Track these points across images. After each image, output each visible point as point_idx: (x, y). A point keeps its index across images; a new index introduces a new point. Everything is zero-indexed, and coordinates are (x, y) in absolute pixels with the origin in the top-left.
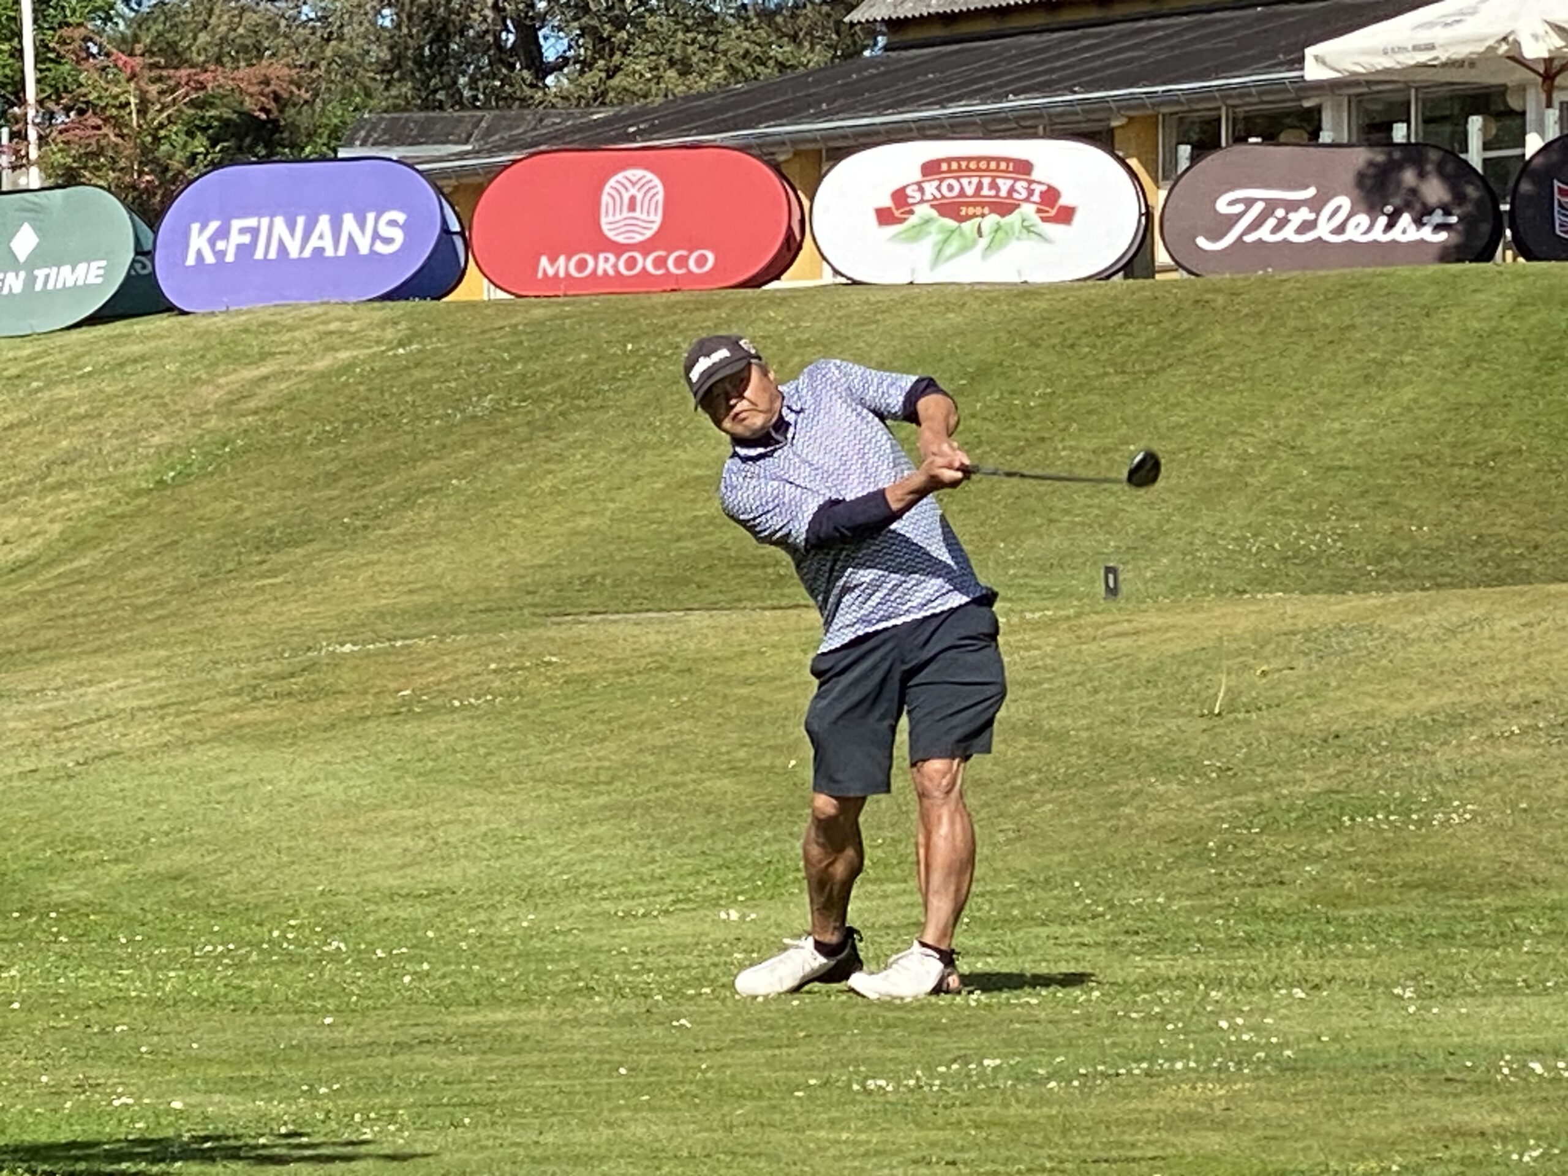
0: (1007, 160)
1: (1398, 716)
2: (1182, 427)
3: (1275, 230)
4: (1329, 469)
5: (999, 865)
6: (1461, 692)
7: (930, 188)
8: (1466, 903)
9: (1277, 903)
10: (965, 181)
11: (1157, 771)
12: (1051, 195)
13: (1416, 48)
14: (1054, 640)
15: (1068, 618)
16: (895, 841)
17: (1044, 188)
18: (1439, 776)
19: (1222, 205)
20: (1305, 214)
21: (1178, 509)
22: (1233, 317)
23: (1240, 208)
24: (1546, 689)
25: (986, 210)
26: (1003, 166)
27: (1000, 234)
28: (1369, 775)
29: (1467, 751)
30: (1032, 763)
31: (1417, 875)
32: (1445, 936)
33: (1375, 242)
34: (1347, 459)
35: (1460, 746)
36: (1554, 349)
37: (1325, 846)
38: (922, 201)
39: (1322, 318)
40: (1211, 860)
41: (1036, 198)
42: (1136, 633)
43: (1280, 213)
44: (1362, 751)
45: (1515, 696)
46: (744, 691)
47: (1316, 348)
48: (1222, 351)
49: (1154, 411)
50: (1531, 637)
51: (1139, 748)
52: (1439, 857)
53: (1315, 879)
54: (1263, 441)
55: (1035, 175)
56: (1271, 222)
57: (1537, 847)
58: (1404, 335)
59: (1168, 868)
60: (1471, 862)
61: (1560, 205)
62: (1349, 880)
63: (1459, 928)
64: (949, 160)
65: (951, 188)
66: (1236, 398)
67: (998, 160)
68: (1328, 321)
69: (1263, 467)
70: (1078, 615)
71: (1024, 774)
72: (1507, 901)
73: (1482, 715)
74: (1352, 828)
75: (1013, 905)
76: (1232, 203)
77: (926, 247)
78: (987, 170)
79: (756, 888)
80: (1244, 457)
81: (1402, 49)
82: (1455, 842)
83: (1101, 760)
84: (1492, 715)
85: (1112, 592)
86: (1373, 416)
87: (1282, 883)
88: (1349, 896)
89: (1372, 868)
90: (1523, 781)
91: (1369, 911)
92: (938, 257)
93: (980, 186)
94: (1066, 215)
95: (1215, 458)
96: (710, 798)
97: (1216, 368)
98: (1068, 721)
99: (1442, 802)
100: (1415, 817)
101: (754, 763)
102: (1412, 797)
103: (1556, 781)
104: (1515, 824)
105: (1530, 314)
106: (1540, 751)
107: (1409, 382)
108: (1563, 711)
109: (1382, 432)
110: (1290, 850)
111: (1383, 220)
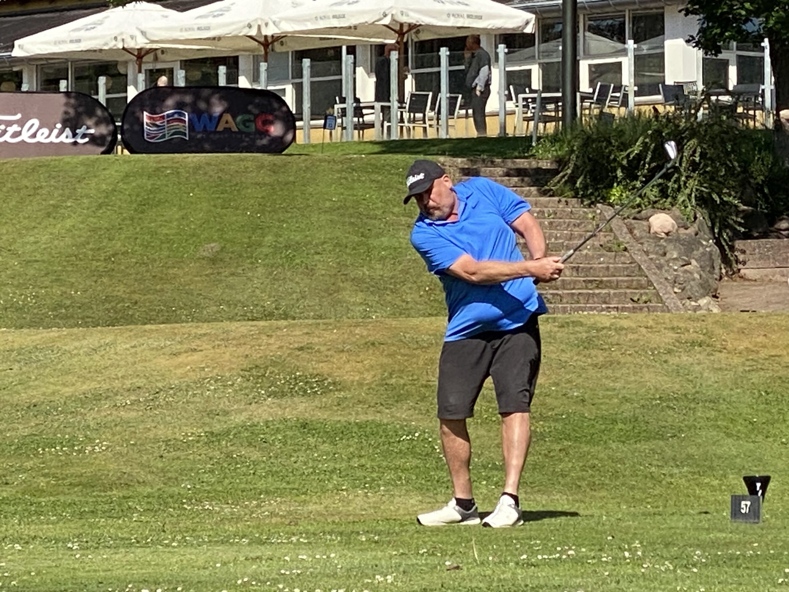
1: (67, 395)
4: (29, 261)
8: (103, 494)
9: (5, 495)
18: (89, 426)
20: (16, 128)
24: (144, 380)
28: (52, 426)
29: (104, 414)
31: (78, 480)
32: (93, 512)
33: (52, 142)
34: (38, 256)
35: (99, 411)
36: (145, 200)
37: (29, 464)
39: (25, 182)
43: (3, 127)
44: (47, 413)
45: (128, 383)
47: (22, 199)
50: (136, 353)
52: (88, 470)
53: (24, 482)
57: (141, 465)
58: (67, 192)
60: (105, 472)
61: (147, 125)
62: (42, 482)
63: (99, 507)
68: (28, 184)
72: (125, 493)
73: (111, 394)
74: (43, 454)
81: (64, 42)
82: (97, 462)
84: (116, 394)
86: (51, 234)
87: (7, 484)
88: (42, 491)
89: (54, 476)
90: (133, 429)
102: (74, 437)
103: (149, 430)
104: (128, 452)
105: (132, 181)
106: (141, 413)
107: (70, 217)
108: (152, 392)
109: (56, 242)
110: (11, 466)
111: (56, 132)
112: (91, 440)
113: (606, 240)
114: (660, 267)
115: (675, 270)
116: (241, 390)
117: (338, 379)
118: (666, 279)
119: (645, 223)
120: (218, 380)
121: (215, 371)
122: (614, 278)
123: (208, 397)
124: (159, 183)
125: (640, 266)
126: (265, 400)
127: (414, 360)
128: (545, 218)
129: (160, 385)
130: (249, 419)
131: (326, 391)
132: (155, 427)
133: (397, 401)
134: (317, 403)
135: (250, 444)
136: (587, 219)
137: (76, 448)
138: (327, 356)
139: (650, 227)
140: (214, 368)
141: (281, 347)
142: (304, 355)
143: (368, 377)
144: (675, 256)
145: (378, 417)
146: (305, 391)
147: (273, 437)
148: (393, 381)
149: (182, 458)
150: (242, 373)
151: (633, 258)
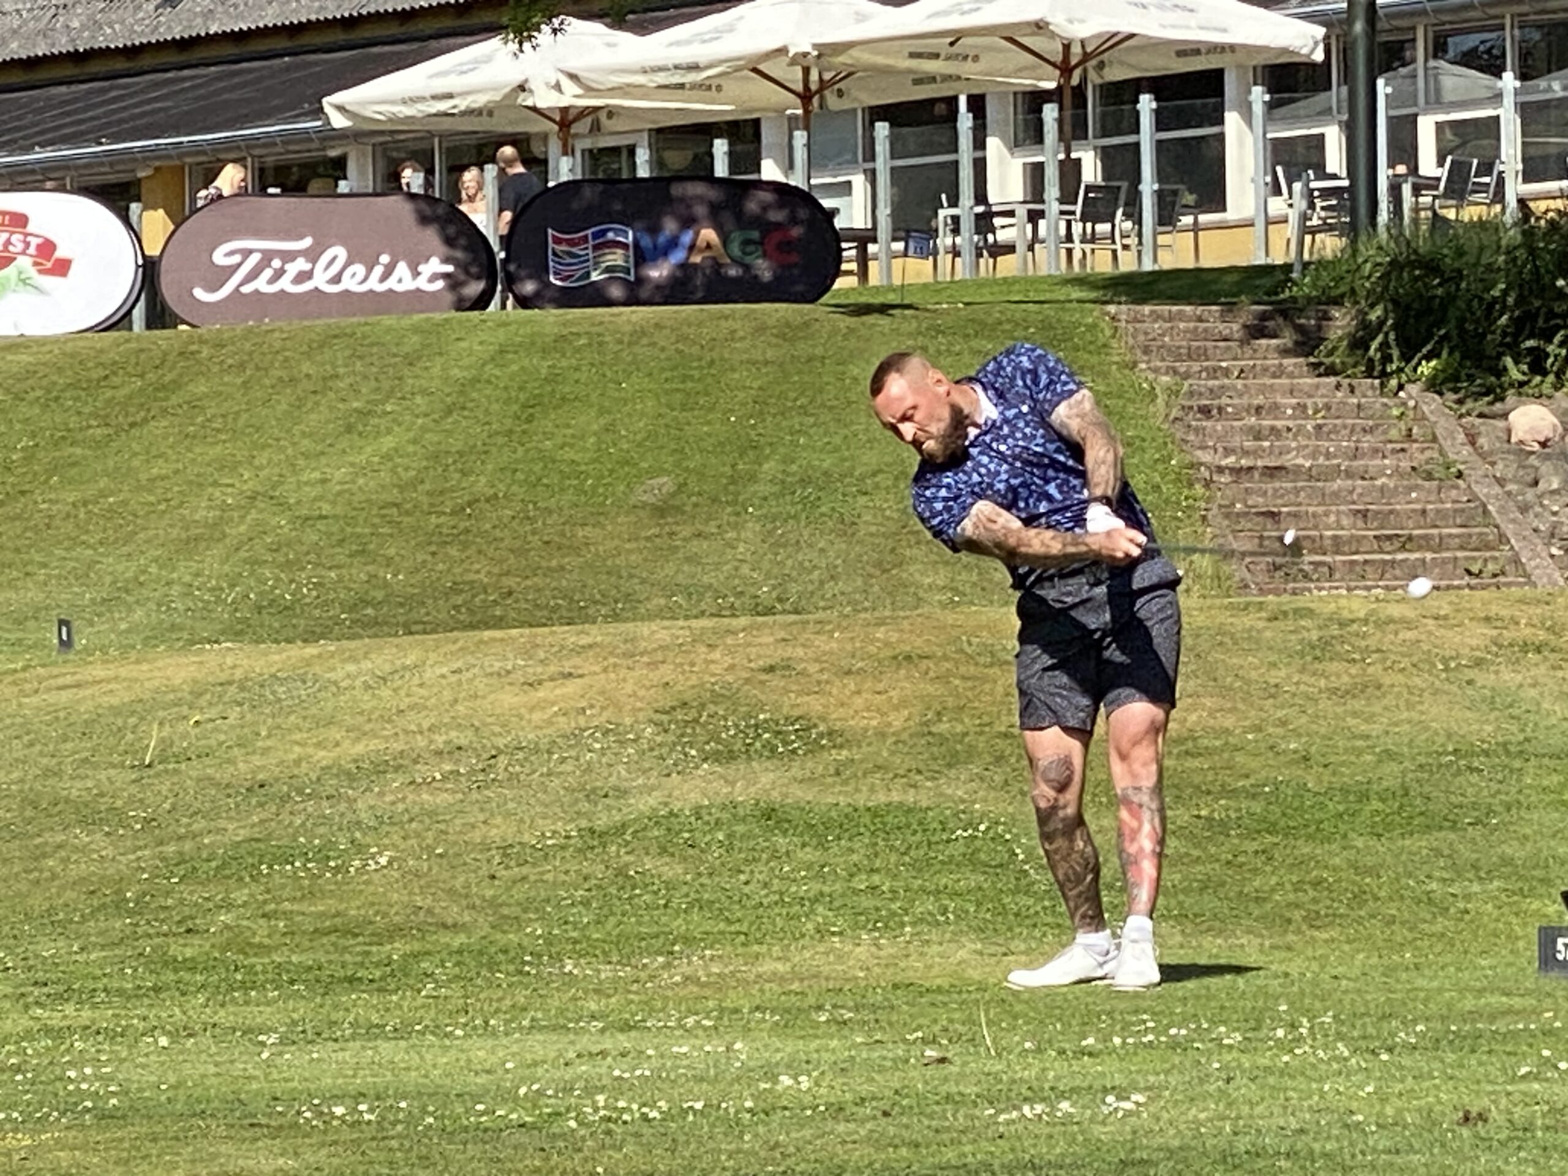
1: (324, 763)
2: (163, 478)
3: (272, 281)
4: (307, 518)
6: (386, 739)
8: (374, 949)
9: (189, 952)
11: (83, 822)
12: (47, 248)
13: (434, 97)
15: (14, 671)
17: (39, 240)
18: (359, 823)
19: (219, 257)
20: (301, 264)
21: (156, 560)
22: (216, 368)
23: (237, 258)
24: (470, 733)
28: (291, 823)
29: (389, 798)
31: (329, 922)
33: (371, 291)
34: (326, 509)
36: (535, 397)
37: (240, 896)
39: (306, 367)
40: (127, 910)
41: (32, 250)
42: (77, 686)
43: (276, 263)
44: (285, 799)
45: (440, 740)
47: (299, 399)
48: (205, 402)
49: (136, 463)
50: (459, 683)
51: (67, 800)
52: (353, 904)
53: (228, 928)
54: (242, 492)
55: (30, 229)
56: (268, 273)
57: (451, 892)
58: (386, 385)
59: (85, 919)
60: (383, 908)
61: (555, 254)
62: (261, 929)
66: (219, 448)
68: (312, 371)
69: (243, 517)
70: (25, 669)
72: (417, 946)
73: (405, 762)
74: (269, 876)
76: (232, 253)
80: (224, 507)
81: (421, 99)
82: (371, 889)
83: (29, 812)
84: (415, 762)
85: (65, 644)
86: (352, 465)
87: (194, 932)
90: (442, 826)
94: (62, 268)
95: (195, 510)
97: (199, 420)
99: (359, 848)
102: (331, 845)
103: (473, 826)
104: (430, 869)
105: (513, 362)
106: (460, 796)
107: (389, 431)
108: (485, 756)
109: (361, 481)
110: (207, 899)
111: (378, 270)
113: (1423, 457)
114: (1524, 509)
115: (1555, 514)
116: (652, 749)
117: (838, 725)
118: (1535, 530)
119: (1500, 424)
120: (608, 731)
121: (606, 715)
122: (1435, 531)
123: (589, 763)
124: (564, 363)
125: (1484, 506)
126: (697, 767)
127: (987, 687)
128: (1307, 418)
129: (501, 742)
130: (666, 804)
131: (814, 748)
132: (485, 822)
133: (950, 766)
134: (796, 771)
135: (663, 851)
136: (1390, 417)
137: (332, 864)
138: (819, 683)
139: (1509, 432)
140: (603, 708)
141: (731, 668)
142: (776, 681)
143: (897, 720)
144: (1555, 486)
145: (910, 798)
146: (773, 749)
147: (708, 838)
148: (943, 727)
149: (532, 878)
150: (657, 717)
151: (1473, 493)
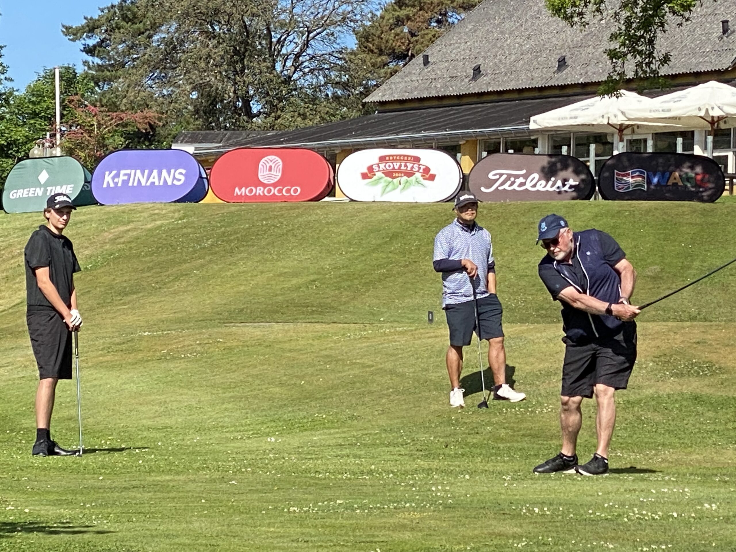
0: (411, 157)
1: (528, 371)
4: (521, 276)
5: (374, 423)
6: (551, 363)
7: (382, 166)
8: (545, 442)
9: (475, 441)
10: (395, 164)
11: (436, 389)
12: (427, 170)
13: (571, 118)
14: (405, 338)
15: (412, 330)
16: (337, 413)
17: (424, 167)
18: (540, 394)
19: (491, 176)
20: (522, 180)
23: (498, 176)
25: (403, 175)
26: (409, 158)
27: (408, 184)
30: (391, 385)
31: (528, 432)
32: (536, 455)
33: (547, 191)
35: (549, 383)
37: (495, 420)
38: (379, 171)
40: (453, 424)
41: (421, 171)
42: (436, 337)
43: (512, 179)
46: (288, 355)
47: (519, 231)
51: (431, 380)
52: (537, 425)
53: (490, 432)
55: (421, 163)
56: (509, 182)
59: (436, 426)
60: (549, 427)
61: (617, 179)
62: (503, 433)
63: (541, 452)
64: (389, 156)
65: (390, 166)
67: (408, 156)
68: (525, 220)
70: (416, 330)
71: (388, 389)
74: (506, 413)
75: (377, 439)
76: (495, 174)
77: (380, 187)
78: (404, 160)
79: (283, 429)
81: (566, 119)
82: (544, 420)
83: (416, 384)
85: (431, 321)
87: (477, 433)
88: (502, 439)
89: (512, 429)
91: (509, 445)
92: (384, 192)
93: (400, 166)
94: (432, 178)
96: (270, 395)
98: (406, 370)
100: (530, 410)
101: (288, 382)
102: (529, 402)
110: (483, 421)
111: (550, 183)
112: (541, 404)
116: (652, 371)
117: (723, 365)
124: (619, 221)
126: (669, 379)
130: (657, 393)
131: (713, 374)
134: (706, 382)
135: (655, 410)
138: (716, 349)
141: (683, 342)
142: (700, 347)
146: (698, 373)
147: (672, 406)
150: (653, 359)
